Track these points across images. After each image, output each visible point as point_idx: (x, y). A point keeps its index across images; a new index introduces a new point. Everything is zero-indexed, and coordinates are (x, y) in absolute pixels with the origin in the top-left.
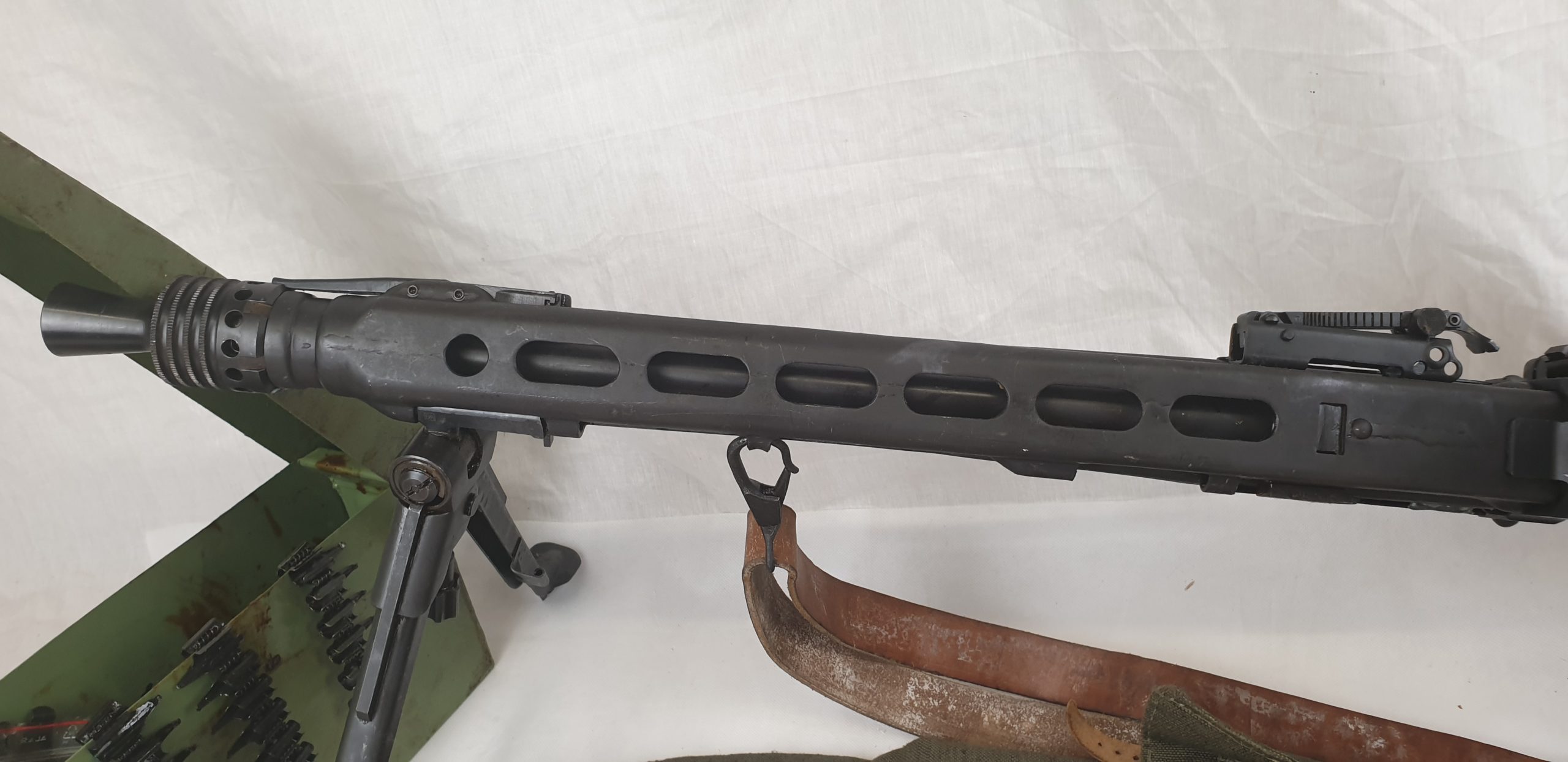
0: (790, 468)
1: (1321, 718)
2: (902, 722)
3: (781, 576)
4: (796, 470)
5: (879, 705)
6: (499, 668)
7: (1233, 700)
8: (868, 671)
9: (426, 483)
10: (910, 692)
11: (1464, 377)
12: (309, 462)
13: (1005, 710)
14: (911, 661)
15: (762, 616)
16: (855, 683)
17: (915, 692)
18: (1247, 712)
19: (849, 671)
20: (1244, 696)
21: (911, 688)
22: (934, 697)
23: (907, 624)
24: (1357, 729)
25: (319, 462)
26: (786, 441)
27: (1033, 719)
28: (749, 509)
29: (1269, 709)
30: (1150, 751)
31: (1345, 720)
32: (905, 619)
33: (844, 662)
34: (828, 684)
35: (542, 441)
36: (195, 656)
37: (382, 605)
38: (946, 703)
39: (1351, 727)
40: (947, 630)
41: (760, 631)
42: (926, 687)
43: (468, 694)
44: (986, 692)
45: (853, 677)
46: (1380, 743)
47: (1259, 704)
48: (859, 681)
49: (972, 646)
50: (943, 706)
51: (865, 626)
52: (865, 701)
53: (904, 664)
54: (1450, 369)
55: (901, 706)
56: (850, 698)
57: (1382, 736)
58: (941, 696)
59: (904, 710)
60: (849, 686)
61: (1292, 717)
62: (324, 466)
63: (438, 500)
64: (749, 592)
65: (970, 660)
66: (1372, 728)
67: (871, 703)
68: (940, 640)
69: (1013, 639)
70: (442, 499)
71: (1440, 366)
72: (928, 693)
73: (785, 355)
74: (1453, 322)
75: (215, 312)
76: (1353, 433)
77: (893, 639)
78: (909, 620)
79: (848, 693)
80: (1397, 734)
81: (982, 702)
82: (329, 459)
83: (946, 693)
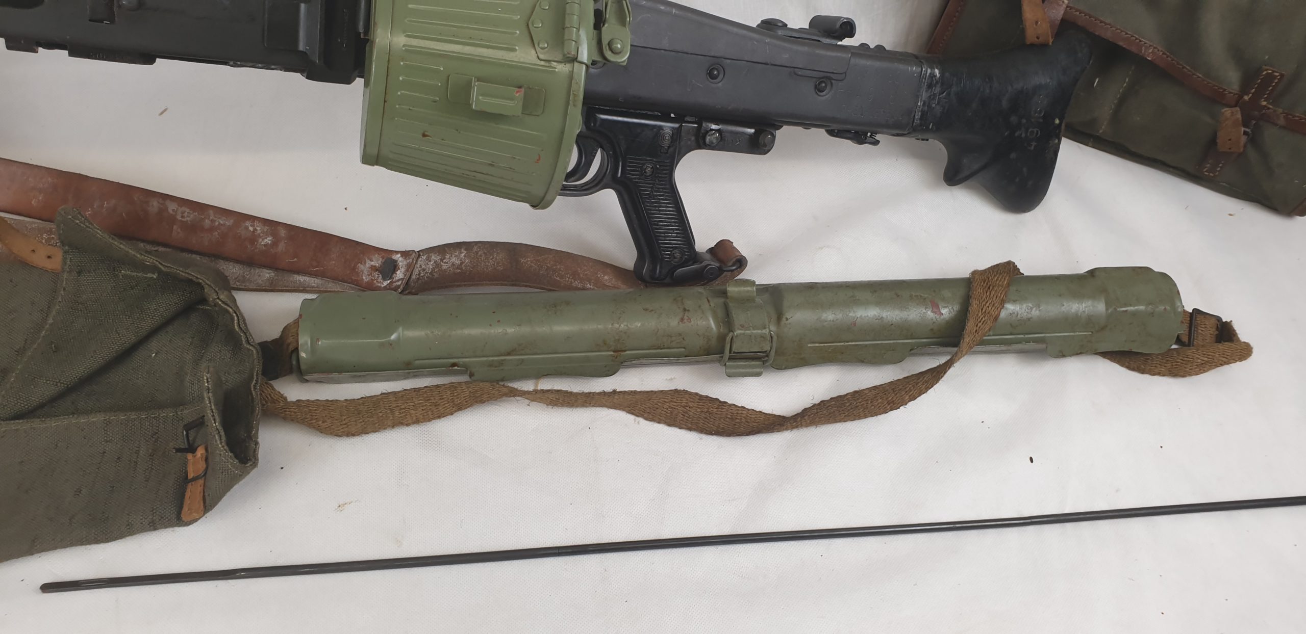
1: (229, 222)
7: (162, 210)
18: (172, 220)
20: (172, 207)
24: (255, 230)
29: (189, 216)
30: (69, 257)
31: (248, 224)
39: (251, 229)
46: (268, 240)
47: (183, 213)
57: (270, 234)
61: (207, 223)
66: (266, 229)
80: (283, 232)
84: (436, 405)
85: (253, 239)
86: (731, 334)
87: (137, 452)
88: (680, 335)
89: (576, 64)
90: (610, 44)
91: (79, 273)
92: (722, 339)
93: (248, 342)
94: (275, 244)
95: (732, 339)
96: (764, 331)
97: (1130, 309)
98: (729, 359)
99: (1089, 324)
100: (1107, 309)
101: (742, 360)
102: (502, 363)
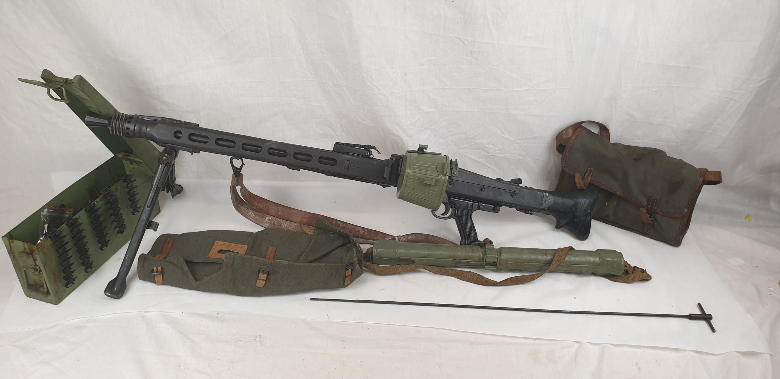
0: (243, 164)
1: (353, 227)
2: (264, 225)
3: (238, 188)
4: (244, 165)
5: (259, 222)
6: (161, 212)
7: (336, 223)
8: (257, 214)
9: (167, 160)
10: (266, 220)
11: (374, 158)
12: (119, 155)
13: (288, 224)
14: (267, 213)
15: (234, 198)
16: (254, 216)
17: (268, 219)
18: (339, 226)
19: (253, 214)
20: (339, 223)
21: (267, 218)
22: (272, 221)
23: (267, 205)
24: (359, 229)
25: (123, 156)
26: (243, 159)
27: (294, 226)
28: (233, 173)
29: (343, 225)
30: (315, 232)
31: (357, 228)
32: (267, 204)
33: (252, 212)
34: (247, 216)
35: (191, 153)
36: (104, 195)
37: (154, 183)
38: (275, 222)
39: (358, 229)
40: (277, 207)
41: (233, 201)
42: (270, 219)
44: (284, 221)
45: (253, 215)
46: (363, 232)
47: (341, 224)
48: (255, 216)
49: (282, 211)
51: (257, 204)
52: (256, 220)
53: (266, 213)
54: (371, 156)
55: (264, 222)
56: (252, 219)
57: (364, 230)
58: (274, 221)
59: (265, 223)
60: (252, 217)
61: (347, 227)
62: (124, 157)
63: (169, 163)
64: (231, 191)
65: (282, 214)
66: (362, 229)
67: (257, 221)
68: (275, 209)
69: (292, 210)
71: (369, 156)
72: (271, 220)
73: (244, 141)
74: (374, 148)
75: (125, 121)
76: (350, 166)
77: (264, 208)
78: (268, 204)
79: (252, 218)
80: (366, 230)
81: (283, 223)
82: (125, 155)
83: (275, 220)
84: (406, 269)
85: (359, 231)
87: (333, 272)
88: (472, 256)
90: (454, 173)
91: (318, 235)
92: (483, 258)
93: (360, 249)
94: (364, 233)
95: (486, 257)
96: (495, 253)
97: (606, 259)
98: (486, 265)
99: (594, 263)
100: (599, 259)
101: (489, 265)
102: (423, 260)
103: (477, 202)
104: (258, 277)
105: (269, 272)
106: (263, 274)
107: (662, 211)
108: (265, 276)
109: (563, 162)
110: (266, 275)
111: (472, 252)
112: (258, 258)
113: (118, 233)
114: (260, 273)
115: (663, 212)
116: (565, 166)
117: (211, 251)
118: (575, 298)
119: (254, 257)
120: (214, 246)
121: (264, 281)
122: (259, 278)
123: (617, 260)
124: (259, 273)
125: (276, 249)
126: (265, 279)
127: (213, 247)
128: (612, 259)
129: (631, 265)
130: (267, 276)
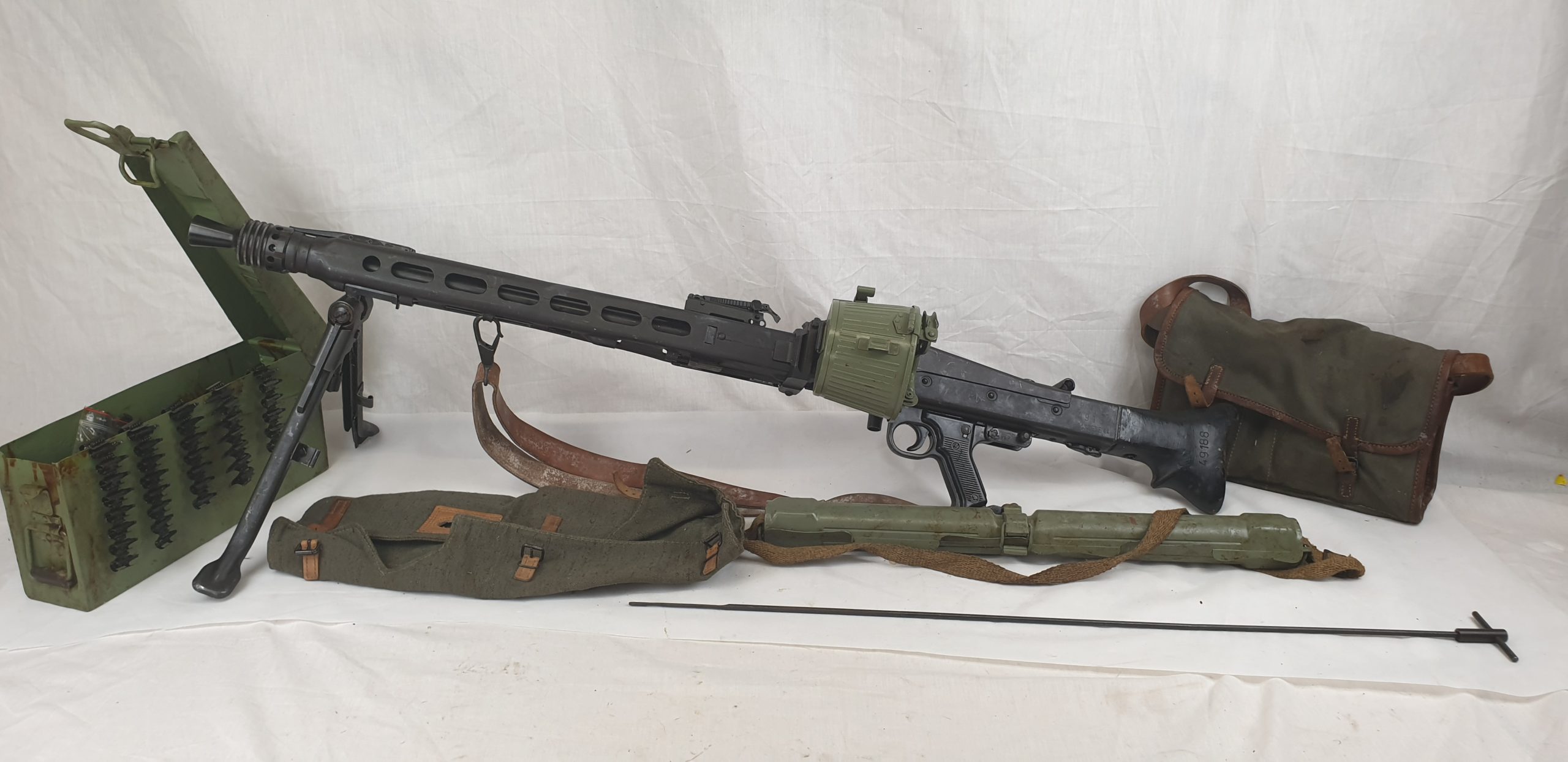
0: (500, 335)
1: (724, 488)
2: (539, 484)
3: (488, 391)
4: (502, 336)
5: (529, 476)
8: (526, 462)
9: (346, 313)
10: (545, 474)
11: (766, 327)
12: (254, 341)
13: (588, 484)
14: (547, 461)
15: (479, 419)
16: (519, 466)
17: (548, 474)
19: (517, 460)
21: (546, 472)
22: (556, 477)
23: (549, 445)
25: (260, 342)
26: (500, 322)
27: (601, 488)
28: (481, 361)
30: (646, 490)
31: (734, 489)
32: (547, 443)
33: (515, 456)
34: (506, 463)
35: (395, 306)
37: (316, 364)
39: (737, 491)
40: (568, 452)
41: (477, 424)
42: (553, 473)
43: (315, 476)
44: (581, 478)
45: (518, 463)
46: (745, 496)
48: (521, 465)
49: (579, 460)
50: (561, 481)
51: (527, 440)
52: (523, 473)
53: (545, 462)
54: (761, 326)
55: (540, 478)
56: (515, 471)
57: (746, 493)
58: (560, 477)
59: (541, 480)
60: (515, 465)
62: (263, 344)
63: (348, 323)
64: (474, 398)
65: (577, 466)
66: (744, 491)
67: (525, 475)
68: (564, 455)
69: (599, 459)
70: (350, 323)
71: (757, 323)
72: (554, 475)
73: (503, 282)
74: (767, 308)
75: (267, 235)
76: (718, 338)
77: (541, 450)
78: (550, 444)
79: (515, 468)
81: (579, 482)
82: (265, 340)
83: (562, 476)
85: (737, 495)
86: (1004, 523)
87: (679, 557)
89: (913, 335)
90: (929, 334)
91: (650, 497)
92: (999, 530)
94: (748, 497)
95: (1005, 526)
96: (1023, 522)
97: (1262, 528)
98: (1005, 544)
99: (1236, 539)
100: (1248, 529)
101: (1013, 545)
102: (870, 535)
103: (982, 424)
104: (521, 562)
105: (543, 551)
106: (531, 557)
107: (1372, 444)
108: (535, 561)
109: (1157, 357)
110: (537, 559)
111: (975, 517)
112: (522, 527)
113: (234, 482)
114: (525, 556)
115: (1377, 445)
116: (1164, 365)
117: (425, 523)
118: (1201, 602)
119: (514, 526)
120: (432, 515)
121: (533, 570)
122: (523, 563)
123: (1285, 529)
124: (522, 555)
125: (562, 519)
126: (535, 565)
127: (430, 518)
128: (1276, 529)
129: (1317, 548)
130: (540, 561)
